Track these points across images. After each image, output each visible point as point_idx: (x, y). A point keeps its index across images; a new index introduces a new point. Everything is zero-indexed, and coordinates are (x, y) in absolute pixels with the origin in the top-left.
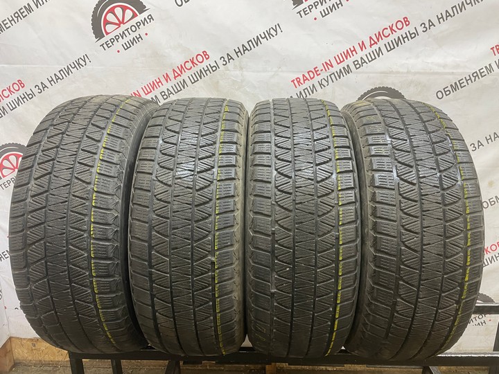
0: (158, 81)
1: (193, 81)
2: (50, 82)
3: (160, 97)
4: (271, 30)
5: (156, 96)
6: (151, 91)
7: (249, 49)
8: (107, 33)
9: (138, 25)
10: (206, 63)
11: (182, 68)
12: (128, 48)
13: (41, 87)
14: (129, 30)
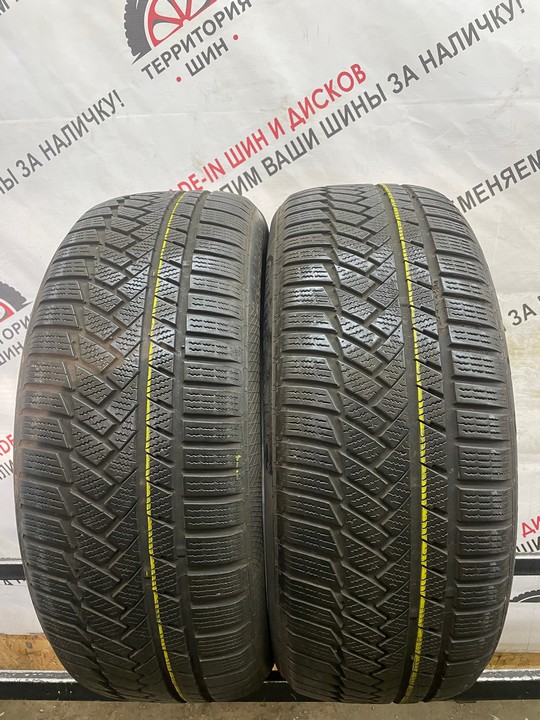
0: (258, 136)
1: (330, 131)
2: (45, 152)
3: (261, 170)
4: (501, 9)
5: (253, 169)
6: (244, 159)
7: (452, 52)
8: (156, 43)
9: (219, 19)
10: (359, 89)
11: (308, 106)
12: (198, 70)
13: (28, 165)
14: (201, 32)
